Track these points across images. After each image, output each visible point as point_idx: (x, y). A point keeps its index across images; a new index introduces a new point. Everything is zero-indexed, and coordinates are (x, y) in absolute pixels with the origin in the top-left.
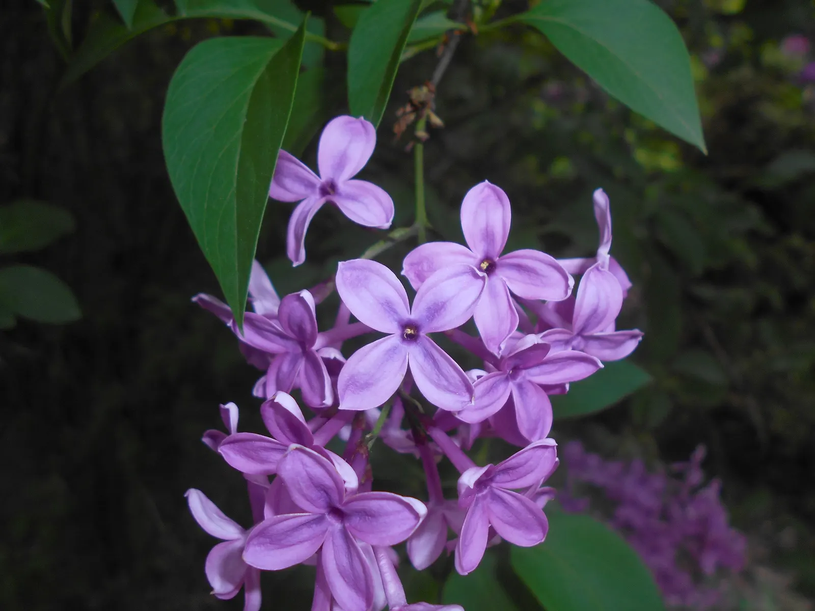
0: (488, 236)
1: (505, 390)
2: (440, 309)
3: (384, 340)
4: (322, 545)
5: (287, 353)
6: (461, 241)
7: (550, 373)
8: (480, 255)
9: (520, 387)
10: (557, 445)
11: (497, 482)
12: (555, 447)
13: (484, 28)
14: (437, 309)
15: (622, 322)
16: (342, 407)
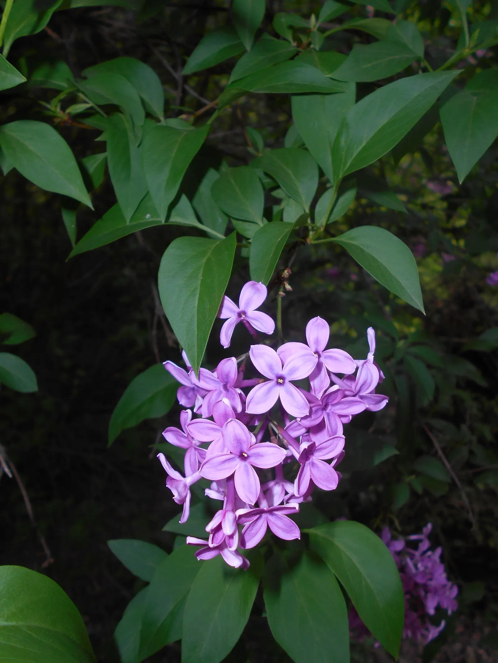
0: (317, 342)
1: (321, 415)
2: (296, 370)
3: (269, 382)
4: (235, 471)
5: (216, 390)
6: (305, 342)
7: (343, 409)
8: (314, 350)
9: (328, 415)
10: (345, 437)
11: (315, 456)
12: (344, 439)
13: (314, 242)
14: (293, 371)
15: (379, 389)
16: (248, 411)
